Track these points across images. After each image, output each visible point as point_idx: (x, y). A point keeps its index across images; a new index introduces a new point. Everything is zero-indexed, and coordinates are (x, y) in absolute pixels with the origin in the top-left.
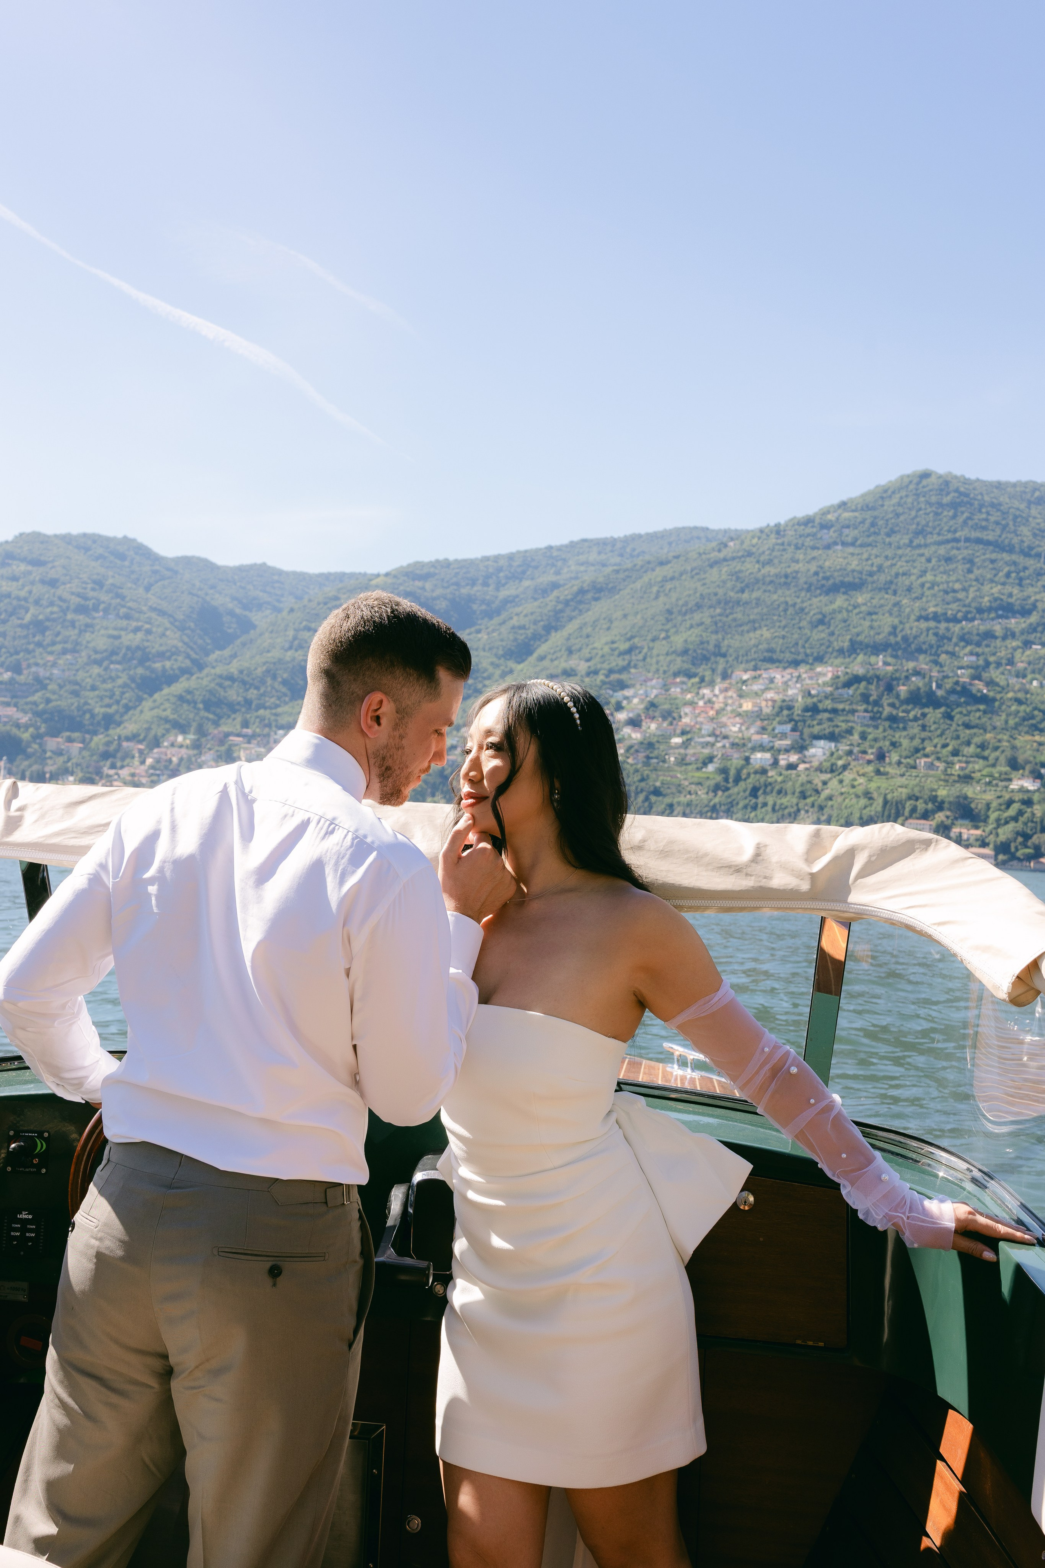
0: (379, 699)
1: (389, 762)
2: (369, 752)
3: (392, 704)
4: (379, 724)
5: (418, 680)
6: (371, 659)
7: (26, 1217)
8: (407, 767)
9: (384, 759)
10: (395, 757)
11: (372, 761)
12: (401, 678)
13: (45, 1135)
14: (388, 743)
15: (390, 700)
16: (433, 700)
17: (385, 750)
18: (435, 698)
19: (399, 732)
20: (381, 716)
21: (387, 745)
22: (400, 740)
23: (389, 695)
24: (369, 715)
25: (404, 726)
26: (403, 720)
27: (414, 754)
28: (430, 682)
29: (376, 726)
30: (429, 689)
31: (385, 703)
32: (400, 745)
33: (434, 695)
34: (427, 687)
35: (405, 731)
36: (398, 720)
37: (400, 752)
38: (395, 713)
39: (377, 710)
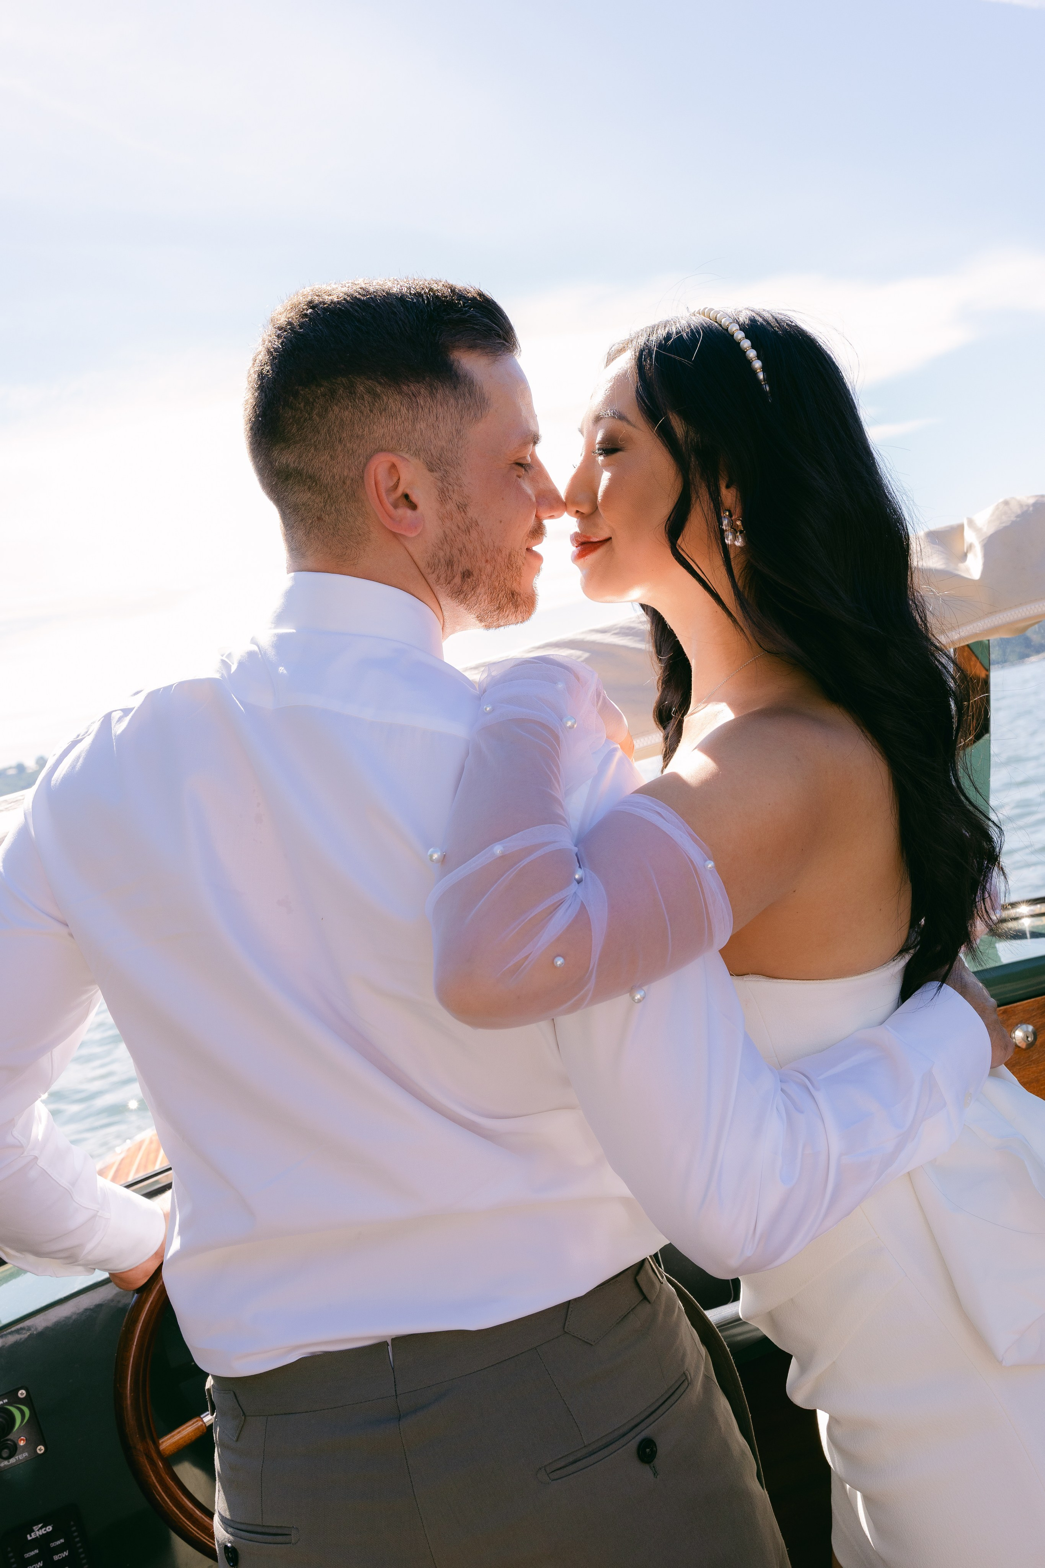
0: (386, 466)
1: (464, 563)
2: (422, 565)
3: (414, 461)
4: (414, 507)
5: (432, 395)
6: (336, 409)
7: (43, 1532)
8: (500, 551)
9: (450, 563)
10: (470, 547)
11: (432, 578)
12: (404, 411)
13: (22, 1393)
14: (444, 532)
15: (407, 456)
16: (479, 415)
17: (446, 547)
18: (480, 411)
19: (454, 501)
20: (408, 491)
21: (446, 536)
22: (463, 514)
23: (401, 449)
24: (388, 501)
25: (456, 488)
26: (448, 476)
27: (501, 522)
28: (455, 388)
29: (409, 513)
30: (461, 401)
31: (401, 466)
32: (467, 522)
33: (476, 407)
34: (456, 399)
35: (463, 493)
36: (440, 484)
37: (474, 534)
38: (428, 474)
39: (396, 486)
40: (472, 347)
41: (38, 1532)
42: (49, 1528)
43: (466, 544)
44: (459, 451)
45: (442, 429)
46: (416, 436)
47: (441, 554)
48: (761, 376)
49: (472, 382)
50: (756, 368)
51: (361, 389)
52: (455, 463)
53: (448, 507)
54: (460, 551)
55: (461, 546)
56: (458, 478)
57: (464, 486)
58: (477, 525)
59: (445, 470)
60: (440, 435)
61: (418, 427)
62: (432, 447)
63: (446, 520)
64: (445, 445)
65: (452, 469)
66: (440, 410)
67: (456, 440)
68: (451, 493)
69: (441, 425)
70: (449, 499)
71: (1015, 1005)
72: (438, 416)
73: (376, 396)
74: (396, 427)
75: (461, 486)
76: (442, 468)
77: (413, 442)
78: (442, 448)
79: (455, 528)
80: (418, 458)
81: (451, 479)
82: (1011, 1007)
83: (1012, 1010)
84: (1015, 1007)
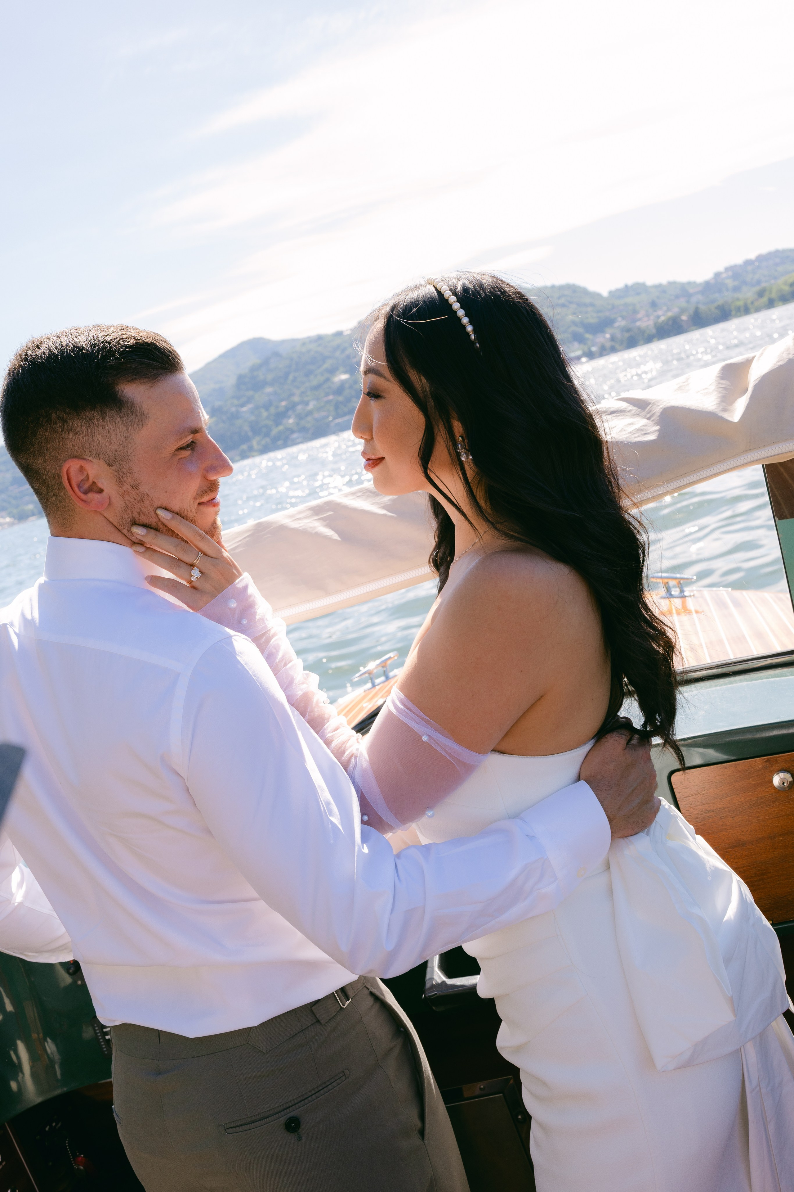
0: (77, 467)
3: (96, 461)
4: (100, 491)
5: (103, 417)
14: (125, 503)
15: (90, 458)
16: (141, 425)
17: (129, 512)
18: (141, 423)
19: (128, 483)
20: (95, 481)
21: (127, 506)
22: (136, 491)
23: (86, 454)
25: (128, 475)
26: (122, 468)
27: (166, 492)
28: (120, 410)
29: (98, 495)
30: (125, 419)
31: (87, 466)
32: (141, 496)
33: (137, 420)
34: (122, 418)
35: (134, 478)
36: (116, 474)
37: (147, 502)
38: (108, 468)
39: (85, 480)
40: (132, 380)
43: (142, 509)
44: (129, 450)
45: (113, 438)
46: (95, 445)
47: (126, 516)
49: (133, 404)
50: (469, 332)
51: (54, 417)
52: (127, 459)
53: (125, 488)
54: (139, 514)
55: (138, 510)
56: (129, 469)
57: (134, 473)
58: (148, 496)
59: (120, 465)
60: (113, 442)
61: (96, 439)
62: (108, 451)
63: (125, 496)
64: (117, 448)
65: (125, 463)
66: (110, 426)
67: (126, 444)
68: (125, 479)
69: (112, 435)
70: (124, 483)
71: (778, 756)
72: (109, 430)
73: (65, 421)
74: (80, 440)
75: (132, 473)
76: (117, 463)
77: (94, 449)
78: (116, 450)
79: (132, 500)
80: (98, 458)
81: (124, 470)
82: (774, 758)
83: (775, 760)
84: (777, 757)
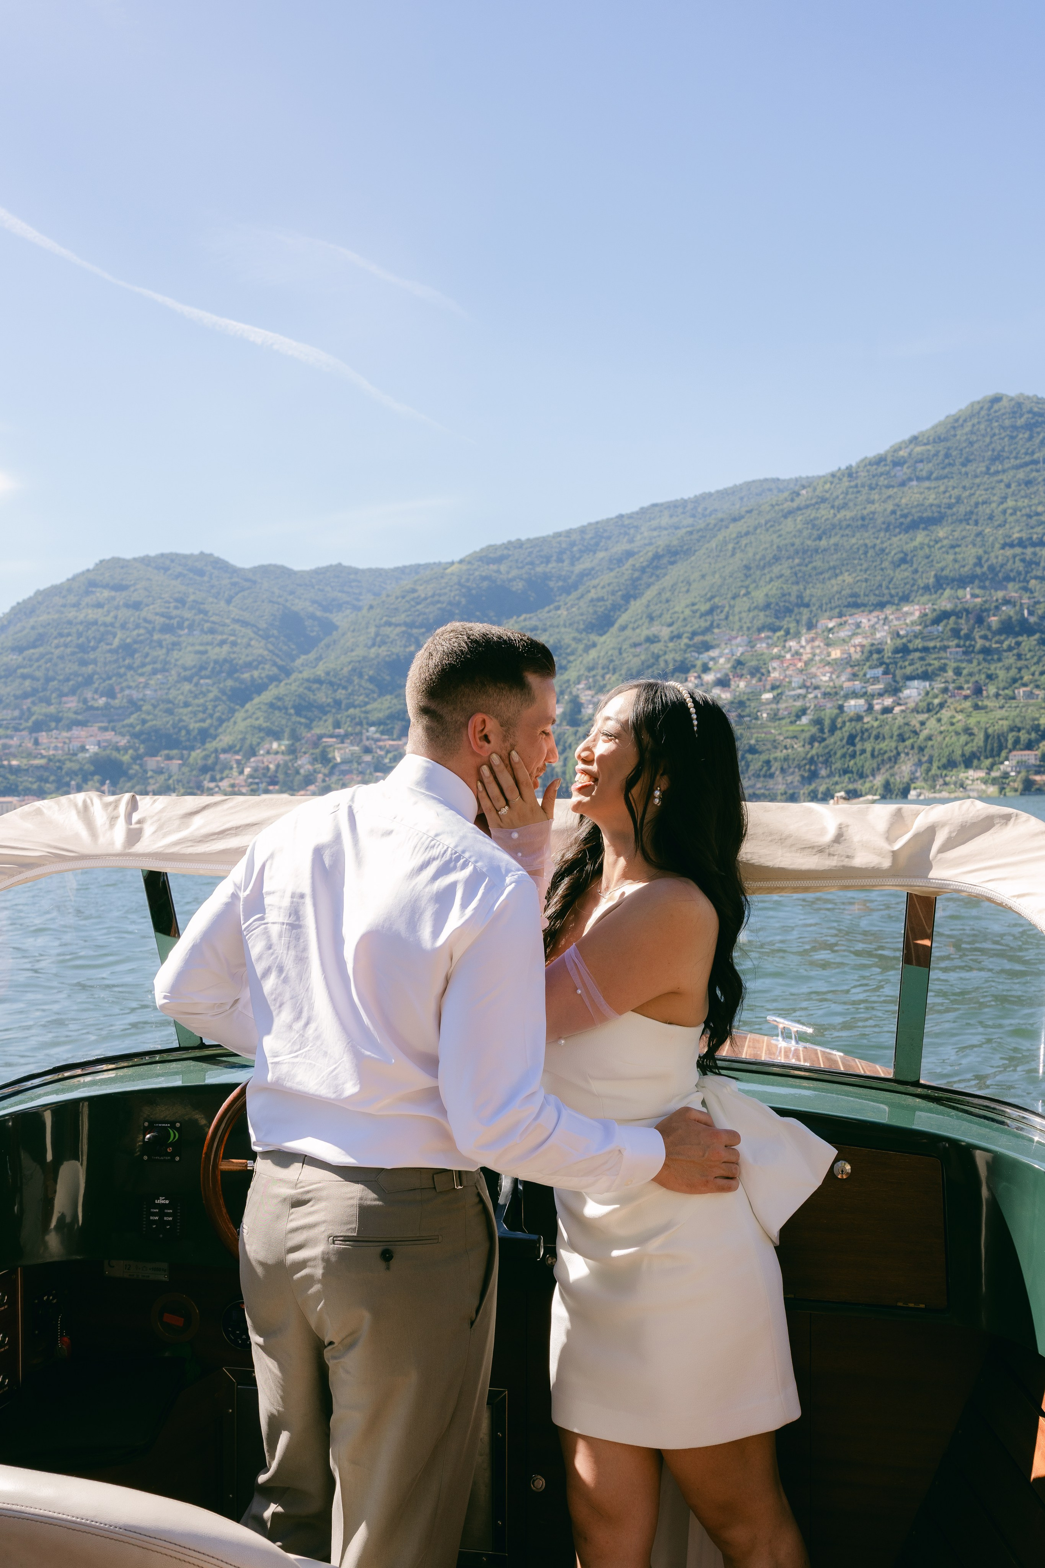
0: (481, 719)
4: (489, 742)
7: (163, 1202)
13: (178, 1125)
15: (492, 717)
18: (530, 703)
19: (509, 742)
20: (488, 734)
23: (489, 713)
24: (478, 736)
25: (512, 735)
26: (509, 730)
28: (522, 689)
29: (486, 744)
30: (523, 698)
31: (487, 721)
33: (529, 700)
35: (515, 739)
36: (504, 733)
38: (500, 727)
39: (483, 730)
41: (161, 1201)
42: (167, 1202)
46: (498, 708)
48: (696, 729)
49: (530, 688)
52: (514, 725)
53: (506, 744)
56: (514, 732)
61: (500, 704)
62: (504, 715)
64: (511, 715)
65: (512, 727)
67: (517, 715)
68: (508, 738)
69: (511, 706)
70: (507, 741)
72: (511, 701)
74: (490, 702)
75: (514, 735)
76: (507, 726)
77: (496, 711)
78: (510, 717)
80: (497, 719)
81: (510, 732)
